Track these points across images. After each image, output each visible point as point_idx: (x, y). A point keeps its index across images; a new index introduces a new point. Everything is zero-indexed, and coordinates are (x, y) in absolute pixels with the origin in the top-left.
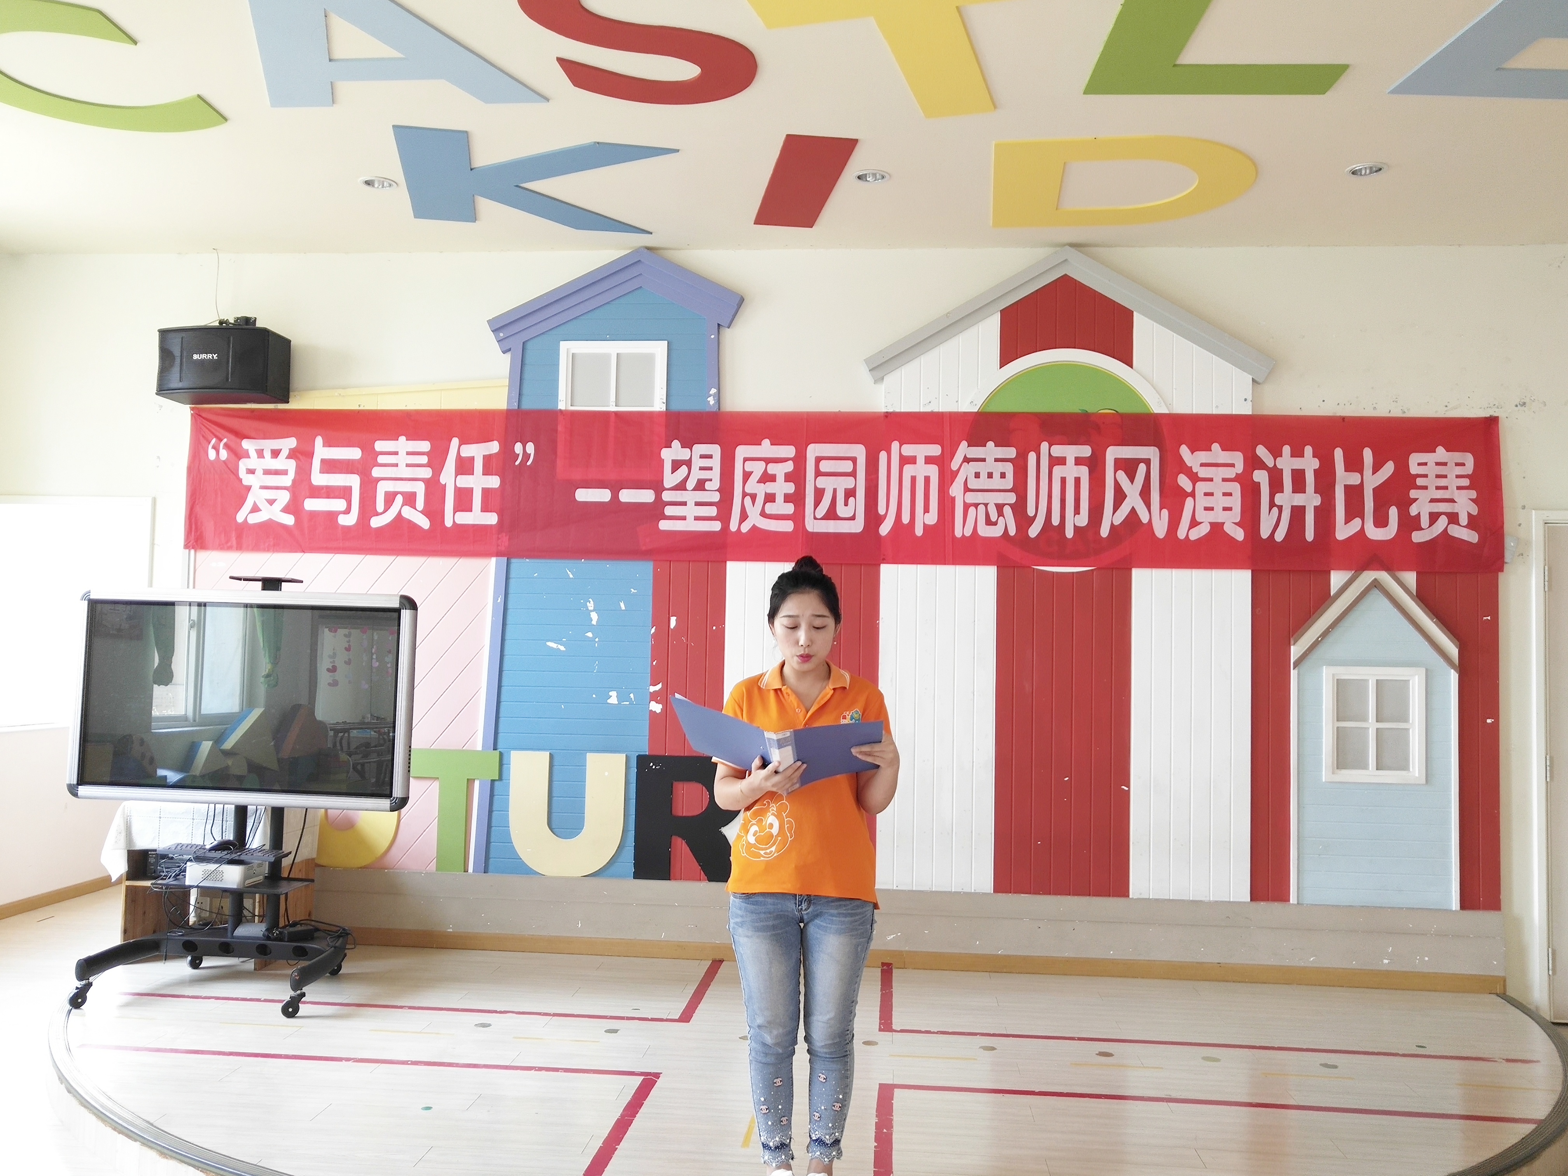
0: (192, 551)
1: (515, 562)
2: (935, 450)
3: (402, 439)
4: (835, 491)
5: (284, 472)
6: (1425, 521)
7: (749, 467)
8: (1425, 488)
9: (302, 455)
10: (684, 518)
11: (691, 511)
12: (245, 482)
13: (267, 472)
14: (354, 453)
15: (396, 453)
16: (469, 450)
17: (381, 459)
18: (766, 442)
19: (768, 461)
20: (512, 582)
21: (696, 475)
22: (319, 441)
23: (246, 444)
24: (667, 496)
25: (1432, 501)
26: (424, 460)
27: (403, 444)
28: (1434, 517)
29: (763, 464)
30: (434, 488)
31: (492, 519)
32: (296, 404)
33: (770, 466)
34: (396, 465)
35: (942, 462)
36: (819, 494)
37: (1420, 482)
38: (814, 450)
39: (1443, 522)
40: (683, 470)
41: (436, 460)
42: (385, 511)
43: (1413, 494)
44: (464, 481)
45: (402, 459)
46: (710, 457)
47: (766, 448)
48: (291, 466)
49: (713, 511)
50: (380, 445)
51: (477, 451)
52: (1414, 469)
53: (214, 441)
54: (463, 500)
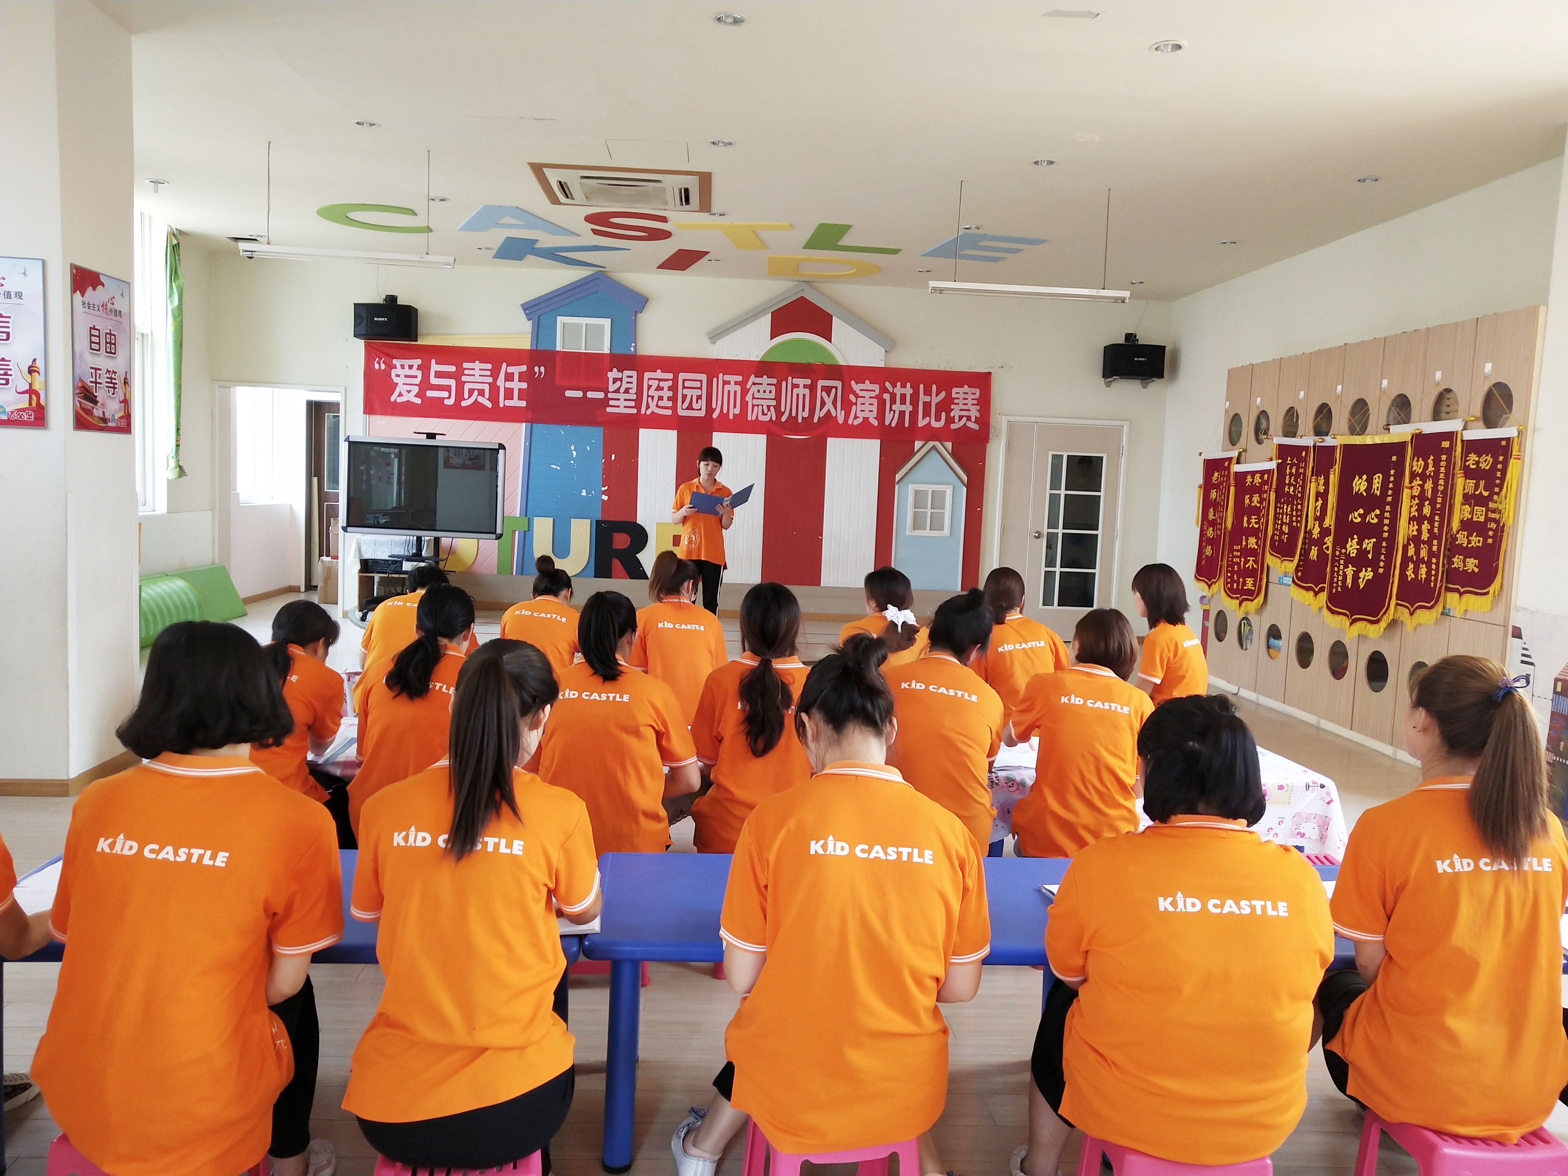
0: (368, 415)
1: (534, 425)
2: (739, 378)
3: (477, 362)
4: (692, 395)
5: (416, 377)
6: (956, 420)
7: (651, 382)
8: (958, 404)
9: (425, 369)
10: (619, 407)
11: (622, 403)
12: (395, 381)
13: (406, 376)
14: (452, 368)
15: (474, 369)
16: (511, 369)
17: (466, 372)
18: (659, 371)
19: (660, 380)
20: (533, 435)
21: (625, 386)
22: (433, 361)
23: (395, 361)
24: (610, 395)
25: (961, 410)
26: (489, 373)
27: (477, 365)
28: (961, 418)
29: (657, 381)
30: (494, 388)
31: (523, 404)
32: (420, 342)
33: (661, 382)
34: (474, 375)
35: (742, 384)
36: (684, 397)
37: (956, 401)
38: (682, 376)
39: (964, 419)
40: (619, 383)
41: (495, 374)
42: (469, 397)
43: (953, 406)
44: (509, 385)
45: (477, 372)
46: (632, 377)
47: (659, 374)
48: (419, 374)
49: (633, 404)
50: (465, 365)
51: (516, 370)
52: (954, 395)
53: (377, 359)
54: (509, 394)
